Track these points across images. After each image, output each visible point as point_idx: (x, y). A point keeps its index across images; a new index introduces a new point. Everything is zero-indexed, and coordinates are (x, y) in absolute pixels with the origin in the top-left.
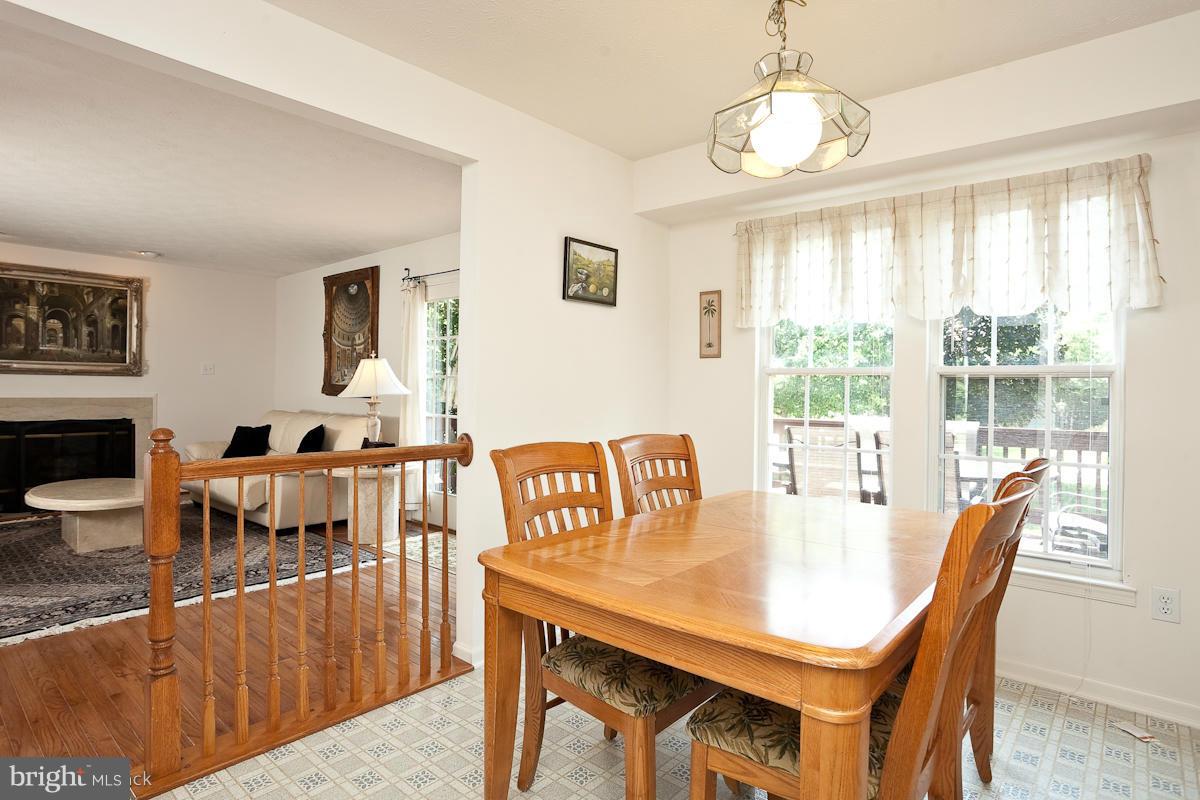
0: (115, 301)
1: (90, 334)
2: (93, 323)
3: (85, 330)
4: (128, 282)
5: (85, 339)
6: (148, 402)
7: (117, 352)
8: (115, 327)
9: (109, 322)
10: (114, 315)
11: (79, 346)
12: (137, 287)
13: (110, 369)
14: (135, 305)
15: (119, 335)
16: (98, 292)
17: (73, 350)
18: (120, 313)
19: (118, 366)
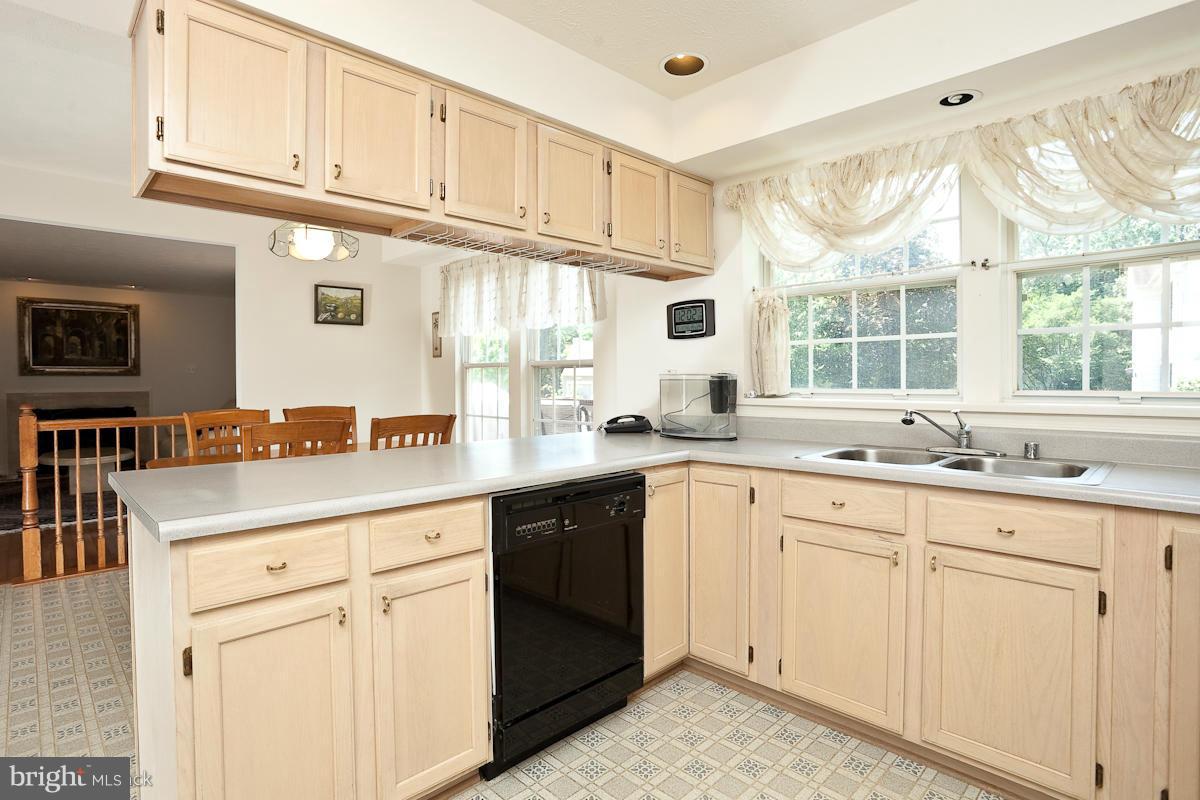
0: (118, 321)
1: (101, 346)
2: (103, 338)
3: (97, 343)
4: (128, 307)
5: (97, 350)
6: (146, 395)
7: (121, 359)
8: (118, 340)
9: (114, 337)
10: (118, 332)
11: (93, 356)
12: (134, 310)
13: (116, 371)
14: (133, 323)
15: (123, 345)
16: (105, 315)
17: (89, 358)
18: (122, 329)
19: (122, 369)
